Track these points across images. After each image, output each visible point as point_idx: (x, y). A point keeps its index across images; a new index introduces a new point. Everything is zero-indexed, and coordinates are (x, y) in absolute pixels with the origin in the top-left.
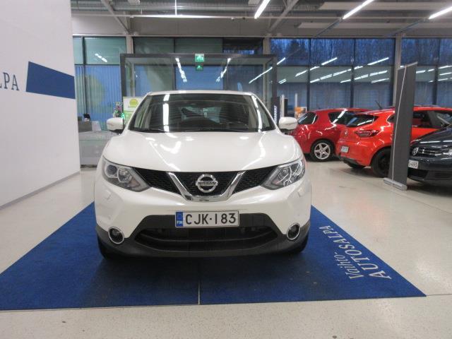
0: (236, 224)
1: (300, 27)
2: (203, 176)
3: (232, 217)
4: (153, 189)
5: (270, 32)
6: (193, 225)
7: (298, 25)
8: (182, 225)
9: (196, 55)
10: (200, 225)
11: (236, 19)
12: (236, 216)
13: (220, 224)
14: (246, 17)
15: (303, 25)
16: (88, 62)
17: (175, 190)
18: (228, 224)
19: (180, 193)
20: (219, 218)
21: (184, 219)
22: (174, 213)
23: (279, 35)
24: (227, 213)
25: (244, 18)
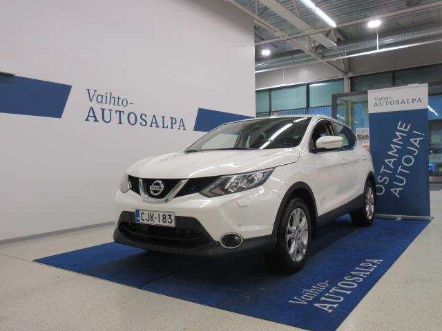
0: (173, 224)
3: (170, 218)
8: (139, 221)
12: (173, 218)
13: (162, 223)
16: (311, 105)
20: (161, 218)
22: (134, 211)
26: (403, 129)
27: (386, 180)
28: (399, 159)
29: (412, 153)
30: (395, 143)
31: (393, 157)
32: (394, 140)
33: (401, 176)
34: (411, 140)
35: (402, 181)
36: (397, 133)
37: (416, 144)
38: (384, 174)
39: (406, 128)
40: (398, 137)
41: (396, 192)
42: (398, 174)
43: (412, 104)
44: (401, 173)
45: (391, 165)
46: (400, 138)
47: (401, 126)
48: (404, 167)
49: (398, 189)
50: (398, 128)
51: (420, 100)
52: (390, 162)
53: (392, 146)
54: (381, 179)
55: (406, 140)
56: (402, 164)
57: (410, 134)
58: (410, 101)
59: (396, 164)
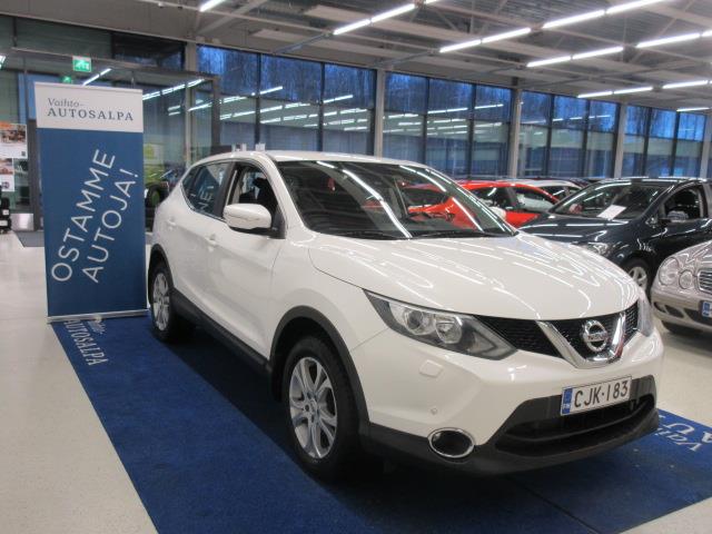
1: (257, 35)
2: (591, 324)
3: (625, 387)
4: (521, 352)
5: (201, 35)
6: (583, 408)
7: (256, 31)
9: (75, 58)
10: (592, 406)
11: (167, 7)
14: (184, 7)
15: (266, 33)
17: (552, 351)
18: (620, 399)
19: (561, 357)
21: (573, 399)
23: (216, 42)
24: (620, 382)
25: (181, 8)
26: (102, 164)
27: (74, 254)
28: (97, 216)
29: (117, 206)
30: (89, 188)
31: (86, 213)
32: (88, 183)
33: (100, 245)
34: (117, 184)
35: (101, 255)
36: (92, 170)
37: (125, 192)
38: (71, 243)
39: (107, 162)
40: (94, 178)
41: (91, 273)
42: (97, 243)
43: (116, 121)
44: (101, 242)
45: (82, 227)
46: (98, 180)
47: (99, 159)
48: (105, 231)
49: (96, 269)
50: (94, 161)
51: (130, 116)
52: (82, 222)
53: (85, 192)
54: (64, 253)
55: (108, 183)
56: (102, 226)
57: (114, 175)
58: (114, 115)
59: (92, 225)
